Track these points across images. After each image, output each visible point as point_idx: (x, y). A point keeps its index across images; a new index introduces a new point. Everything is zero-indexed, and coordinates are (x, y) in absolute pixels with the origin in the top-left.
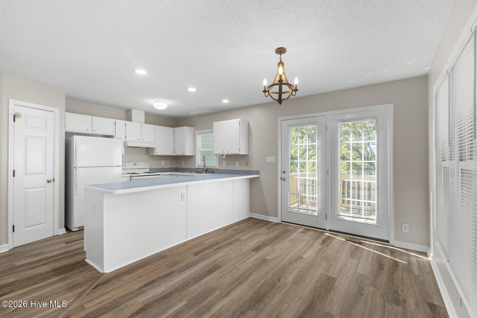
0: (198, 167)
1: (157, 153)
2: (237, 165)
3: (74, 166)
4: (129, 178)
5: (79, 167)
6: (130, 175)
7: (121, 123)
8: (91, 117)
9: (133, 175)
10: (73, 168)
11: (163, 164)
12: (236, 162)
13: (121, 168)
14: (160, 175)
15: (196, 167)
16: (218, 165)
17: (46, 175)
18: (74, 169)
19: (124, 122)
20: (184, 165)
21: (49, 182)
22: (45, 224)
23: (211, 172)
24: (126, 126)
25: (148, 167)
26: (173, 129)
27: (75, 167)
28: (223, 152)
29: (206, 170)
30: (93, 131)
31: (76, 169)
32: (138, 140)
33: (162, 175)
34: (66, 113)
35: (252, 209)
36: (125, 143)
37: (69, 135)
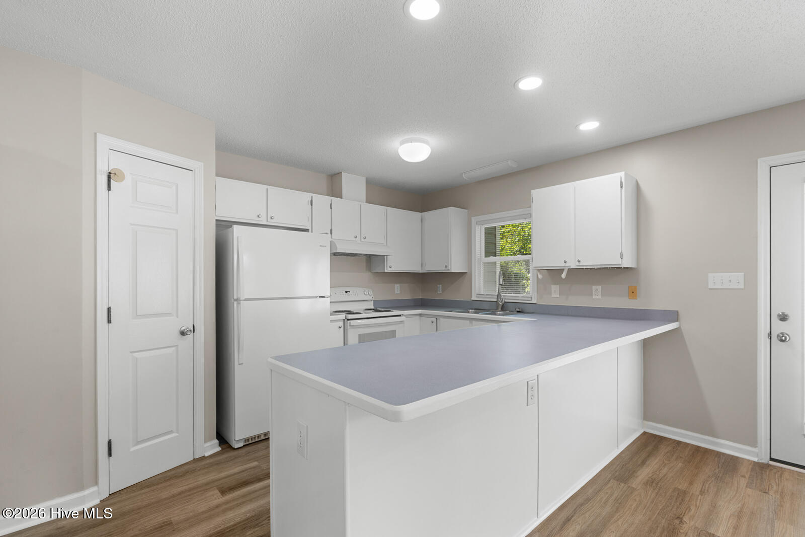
0: (478, 297)
1: (390, 267)
2: (596, 295)
3: (235, 298)
4: (341, 324)
5: (246, 300)
6: (343, 316)
7: (322, 200)
8: (263, 187)
9: (350, 316)
10: (233, 301)
11: (398, 291)
12: (594, 287)
13: (328, 300)
14: (400, 316)
15: (474, 298)
16: (536, 294)
17: (177, 317)
18: (235, 303)
19: (328, 199)
20: (440, 293)
21: (183, 333)
22: (177, 433)
23: (518, 310)
24: (331, 208)
25: (371, 299)
26: (419, 214)
27: (237, 300)
28: (565, 262)
29: (503, 306)
30: (269, 220)
31: (239, 303)
32: (354, 239)
33: (405, 315)
34: (217, 177)
35: (648, 411)
36: (332, 244)
37: (223, 228)
